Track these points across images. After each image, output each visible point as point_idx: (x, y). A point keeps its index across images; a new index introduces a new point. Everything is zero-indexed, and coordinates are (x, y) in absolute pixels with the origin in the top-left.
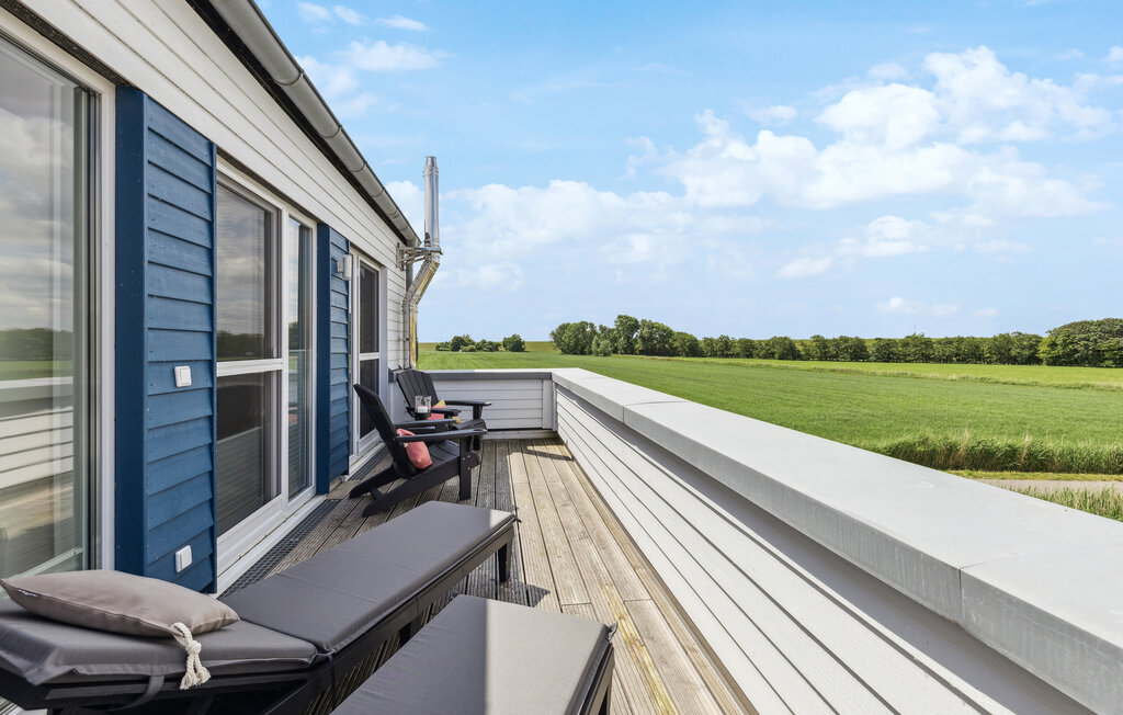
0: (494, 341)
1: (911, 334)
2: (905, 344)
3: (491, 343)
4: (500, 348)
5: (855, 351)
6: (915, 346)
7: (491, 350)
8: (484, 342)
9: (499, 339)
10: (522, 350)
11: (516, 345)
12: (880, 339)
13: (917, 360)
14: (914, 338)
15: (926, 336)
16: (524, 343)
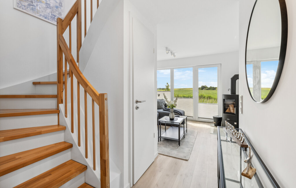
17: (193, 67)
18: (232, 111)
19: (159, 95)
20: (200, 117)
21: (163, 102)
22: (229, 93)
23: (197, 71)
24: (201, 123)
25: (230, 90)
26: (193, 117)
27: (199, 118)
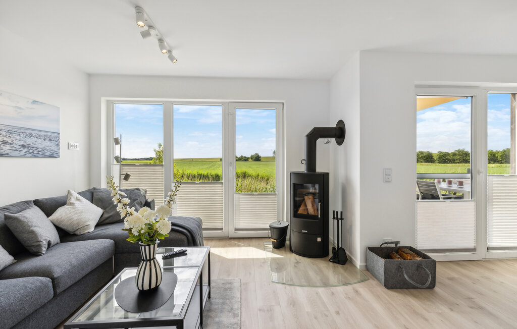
0: (246, 156)
1: (457, 150)
2: (454, 154)
3: (245, 157)
4: (250, 160)
5: (427, 158)
6: (459, 155)
7: (245, 160)
8: (242, 157)
9: (249, 156)
10: (260, 160)
11: (257, 158)
12: (441, 152)
13: (460, 162)
14: (459, 151)
15: (466, 150)
16: (260, 157)
17: (223, 104)
18: (311, 211)
19: (127, 177)
20: (238, 227)
21: (139, 196)
22: (303, 169)
23: (234, 115)
24: (242, 243)
25: (304, 162)
26: (222, 229)
27: (236, 229)
